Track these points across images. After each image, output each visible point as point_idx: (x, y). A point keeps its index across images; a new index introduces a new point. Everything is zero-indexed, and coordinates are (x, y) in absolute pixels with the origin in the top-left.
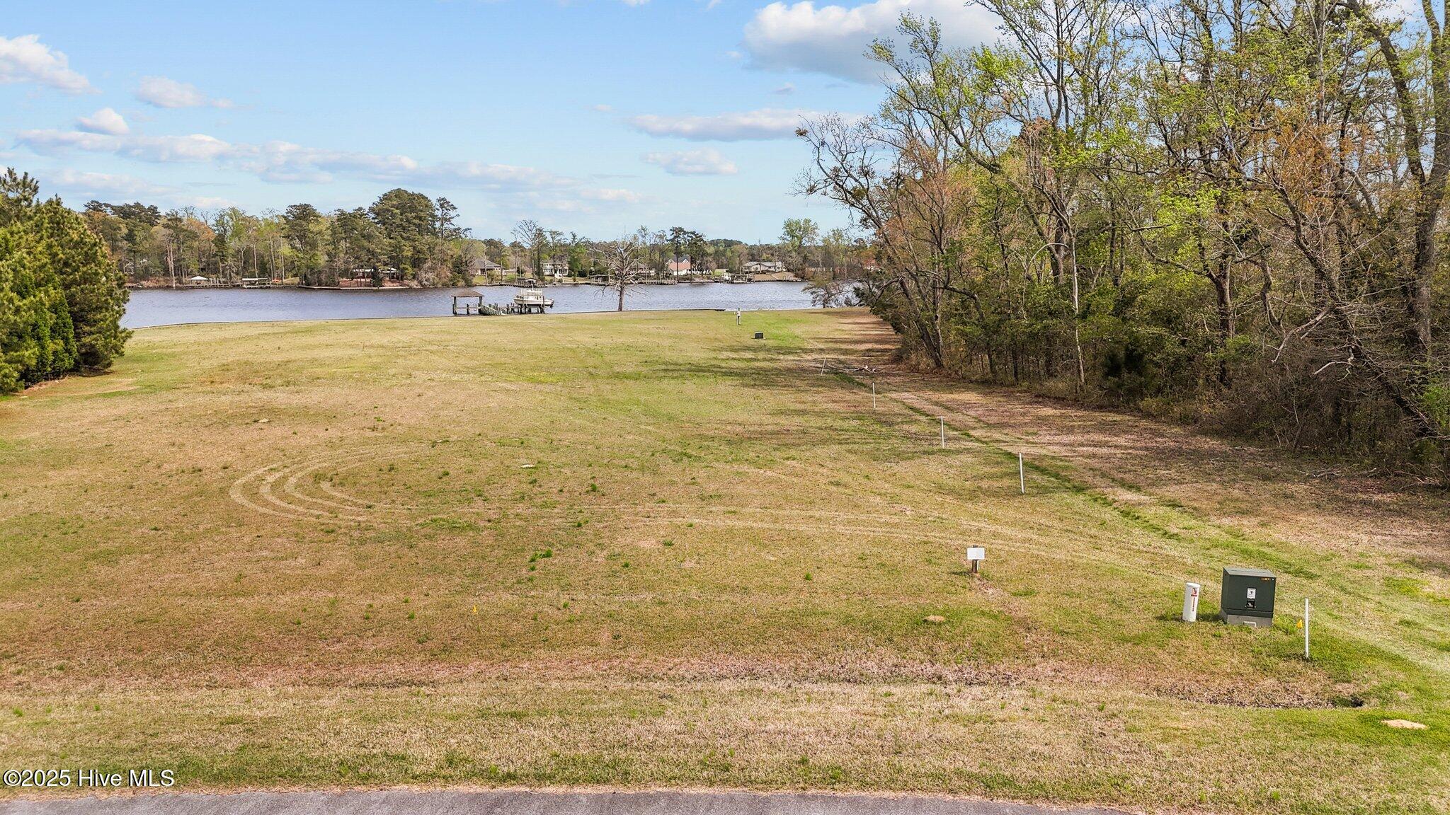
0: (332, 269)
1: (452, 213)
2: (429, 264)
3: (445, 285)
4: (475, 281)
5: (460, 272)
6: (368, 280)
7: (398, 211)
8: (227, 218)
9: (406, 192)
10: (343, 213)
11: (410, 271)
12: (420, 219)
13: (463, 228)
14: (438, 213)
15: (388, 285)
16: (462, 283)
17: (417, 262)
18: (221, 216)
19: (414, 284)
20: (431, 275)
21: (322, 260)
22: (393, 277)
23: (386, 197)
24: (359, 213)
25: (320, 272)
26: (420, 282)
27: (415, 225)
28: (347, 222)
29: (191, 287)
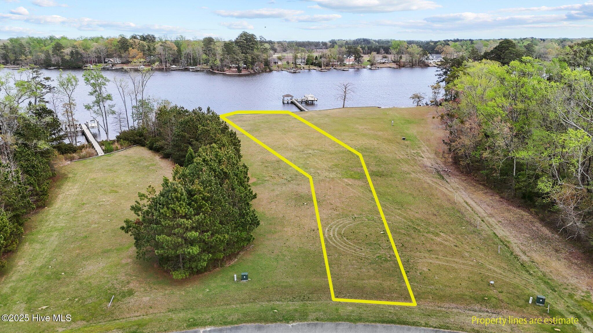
0: (222, 66)
2: (257, 63)
3: (262, 71)
4: (272, 68)
5: (268, 66)
6: (236, 70)
7: (245, 42)
8: (179, 39)
9: (247, 33)
12: (253, 44)
15: (243, 72)
16: (268, 70)
17: (253, 63)
20: (257, 68)
21: (218, 62)
22: (244, 68)
23: (241, 36)
24: (231, 43)
25: (218, 66)
26: (254, 71)
27: (251, 47)
28: (228, 47)
29: (172, 70)
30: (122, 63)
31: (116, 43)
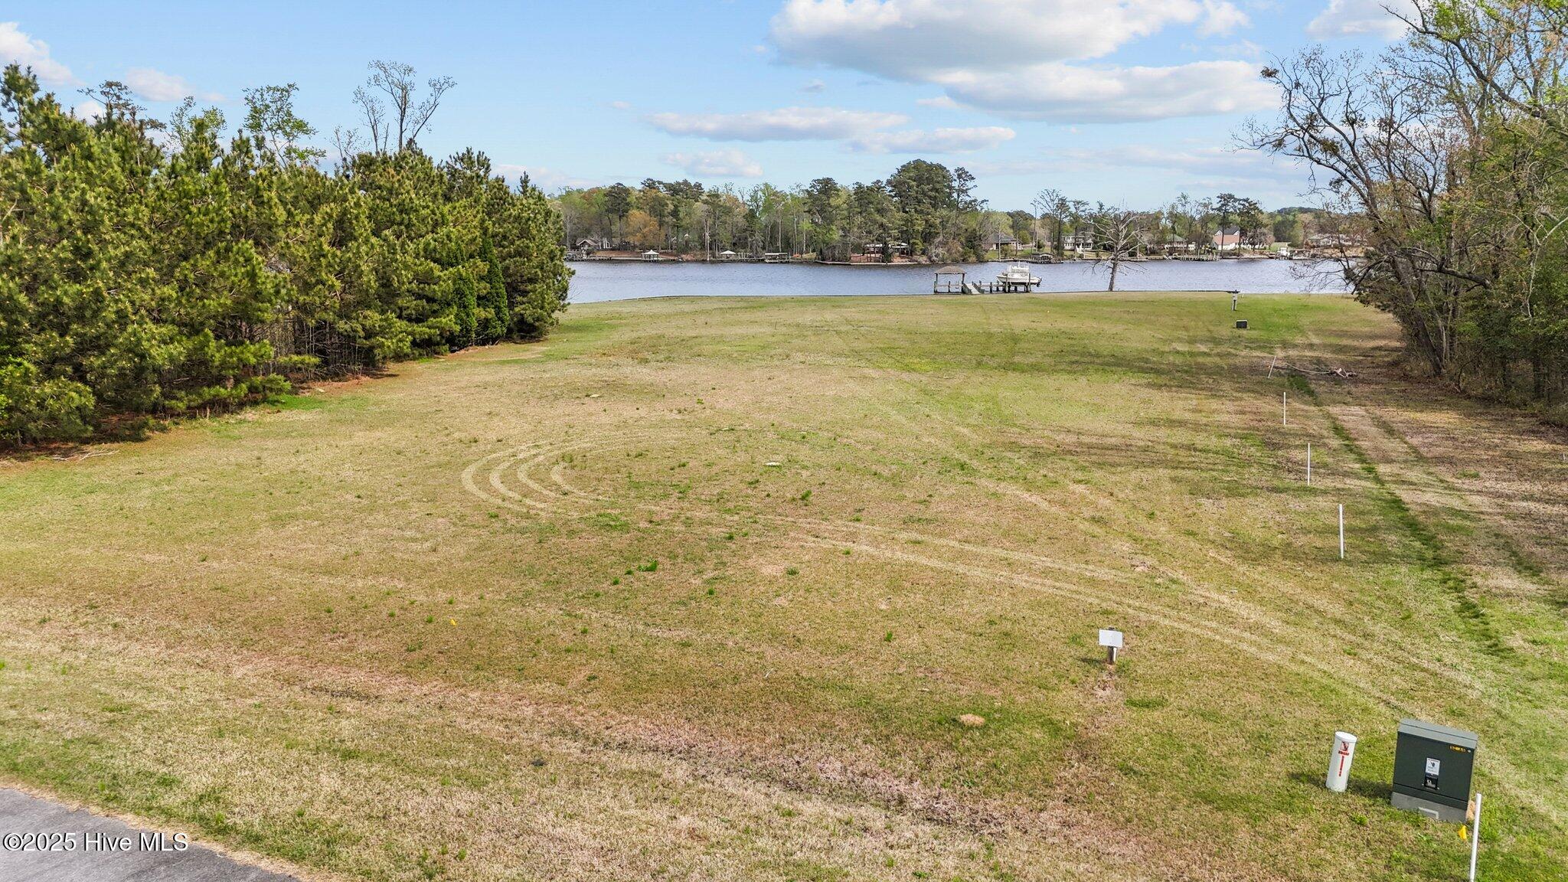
0: (845, 244)
1: (970, 184)
2: (941, 238)
3: (955, 262)
4: (987, 256)
5: (973, 248)
6: (878, 255)
7: (914, 183)
8: (760, 193)
9: (924, 162)
10: (860, 187)
11: (920, 246)
12: (937, 191)
13: (980, 200)
14: (955, 184)
15: (897, 261)
16: (973, 258)
17: (927, 237)
18: (756, 191)
19: (923, 259)
20: (940, 251)
21: (836, 235)
22: (903, 253)
23: (905, 169)
24: (877, 187)
25: (834, 247)
26: (930, 258)
27: (930, 197)
28: (864, 196)
29: (722, 261)
30: (613, 249)
31: (601, 199)
